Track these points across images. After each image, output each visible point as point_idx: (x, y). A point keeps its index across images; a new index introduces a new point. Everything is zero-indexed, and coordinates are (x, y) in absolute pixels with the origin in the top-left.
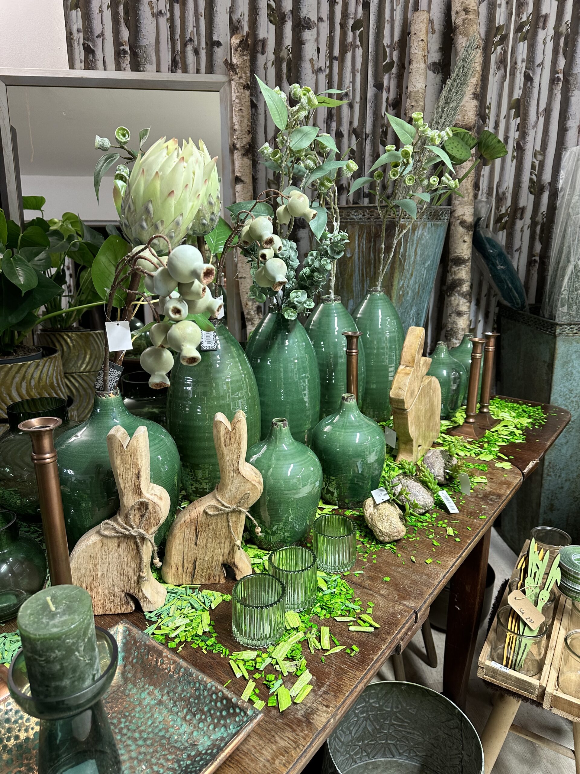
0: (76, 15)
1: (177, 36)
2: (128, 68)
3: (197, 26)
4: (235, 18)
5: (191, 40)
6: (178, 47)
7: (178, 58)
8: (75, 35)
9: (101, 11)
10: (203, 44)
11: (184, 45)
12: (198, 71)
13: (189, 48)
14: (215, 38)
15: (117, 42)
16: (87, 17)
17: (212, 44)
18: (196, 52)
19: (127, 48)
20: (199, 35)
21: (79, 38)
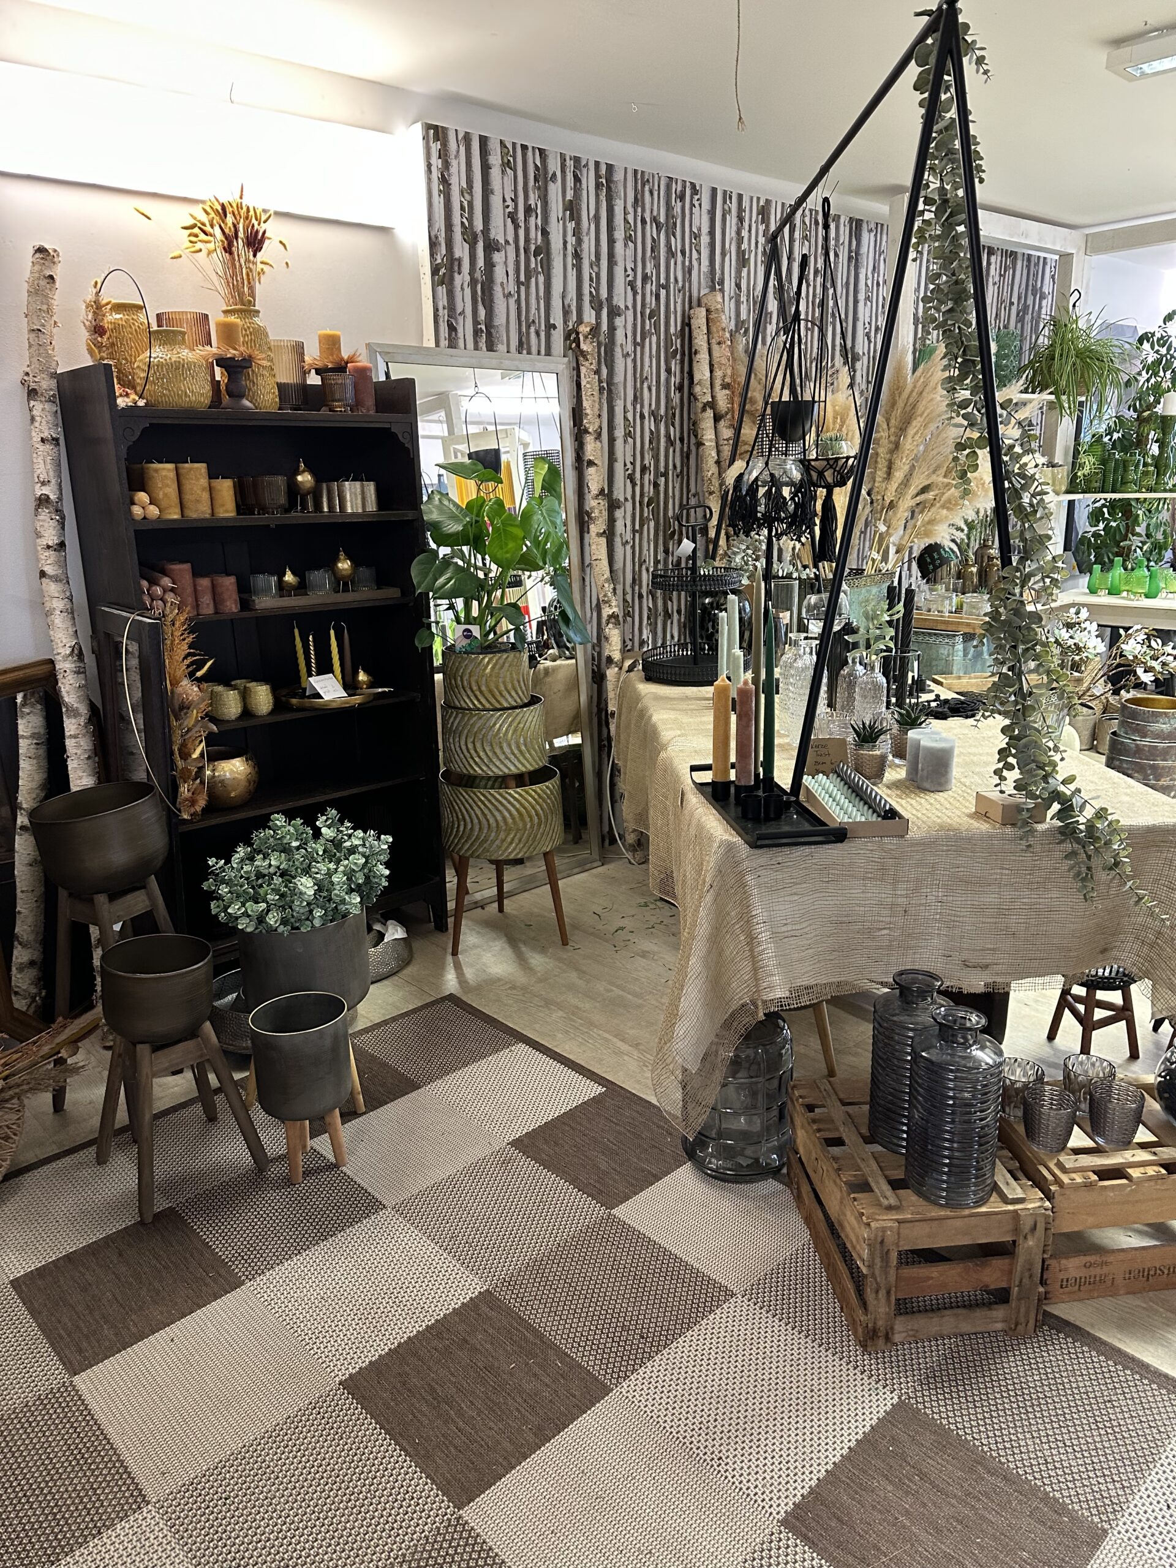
0: (442, 291)
1: (523, 318)
2: (484, 348)
3: (538, 309)
4: (566, 303)
5: (533, 322)
6: (524, 330)
7: (524, 339)
8: (441, 312)
9: (462, 289)
10: (543, 327)
11: (528, 327)
12: (539, 353)
13: (532, 329)
14: (552, 322)
15: (476, 322)
16: (451, 294)
17: (551, 327)
18: (538, 334)
19: (484, 328)
20: (539, 317)
21: (443, 313)
